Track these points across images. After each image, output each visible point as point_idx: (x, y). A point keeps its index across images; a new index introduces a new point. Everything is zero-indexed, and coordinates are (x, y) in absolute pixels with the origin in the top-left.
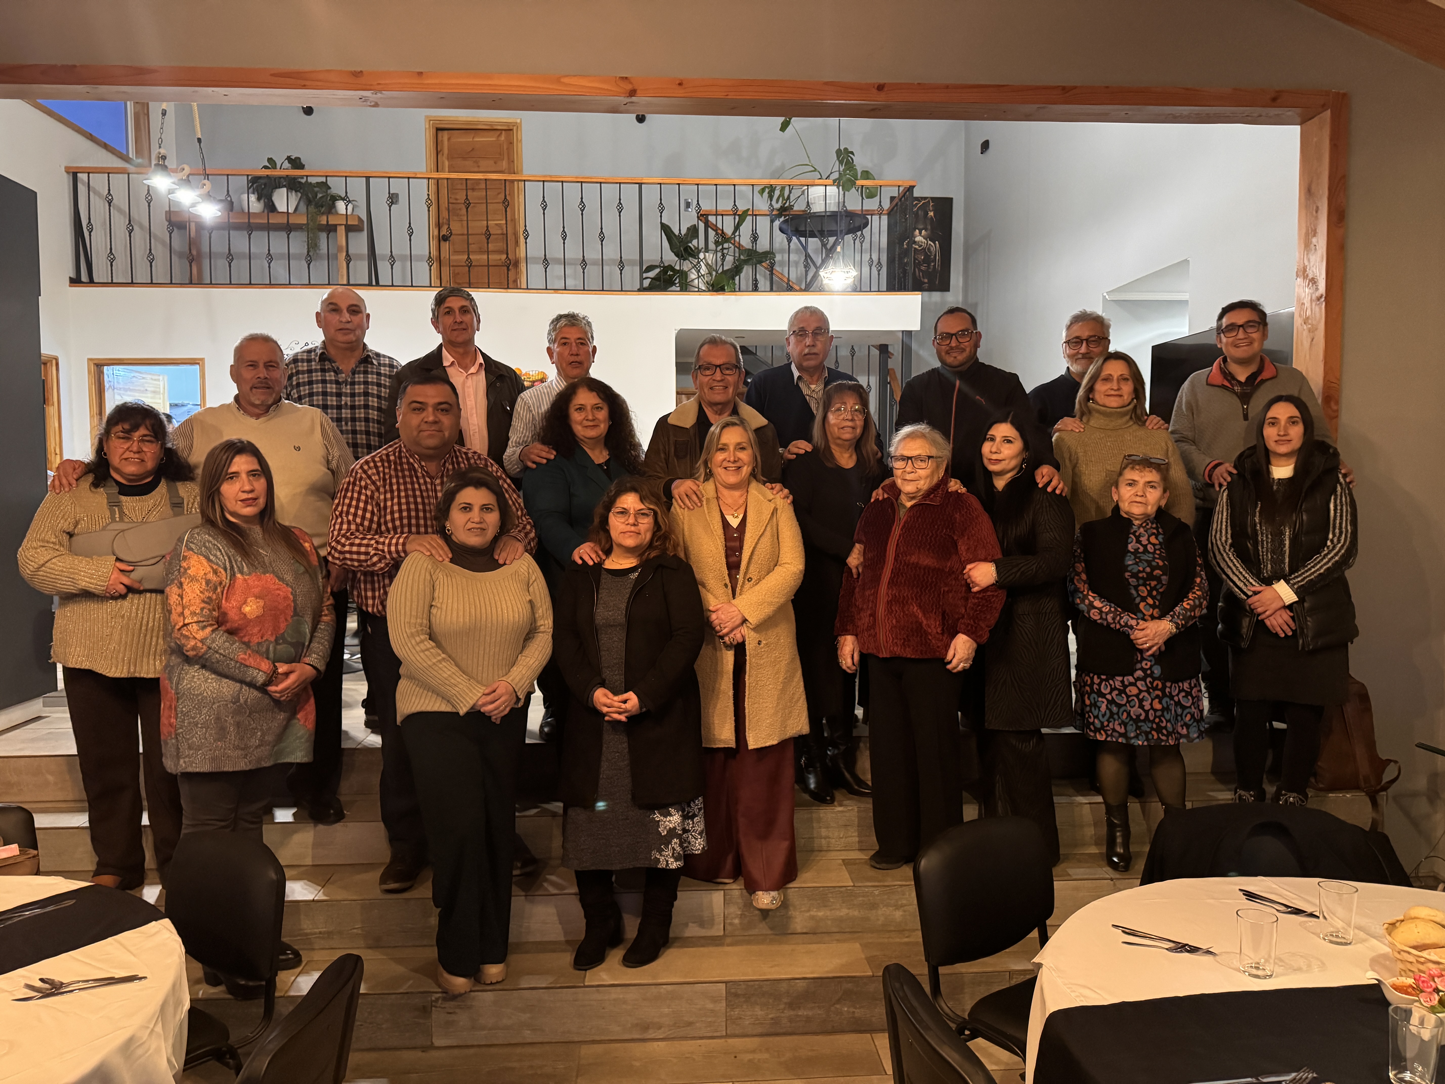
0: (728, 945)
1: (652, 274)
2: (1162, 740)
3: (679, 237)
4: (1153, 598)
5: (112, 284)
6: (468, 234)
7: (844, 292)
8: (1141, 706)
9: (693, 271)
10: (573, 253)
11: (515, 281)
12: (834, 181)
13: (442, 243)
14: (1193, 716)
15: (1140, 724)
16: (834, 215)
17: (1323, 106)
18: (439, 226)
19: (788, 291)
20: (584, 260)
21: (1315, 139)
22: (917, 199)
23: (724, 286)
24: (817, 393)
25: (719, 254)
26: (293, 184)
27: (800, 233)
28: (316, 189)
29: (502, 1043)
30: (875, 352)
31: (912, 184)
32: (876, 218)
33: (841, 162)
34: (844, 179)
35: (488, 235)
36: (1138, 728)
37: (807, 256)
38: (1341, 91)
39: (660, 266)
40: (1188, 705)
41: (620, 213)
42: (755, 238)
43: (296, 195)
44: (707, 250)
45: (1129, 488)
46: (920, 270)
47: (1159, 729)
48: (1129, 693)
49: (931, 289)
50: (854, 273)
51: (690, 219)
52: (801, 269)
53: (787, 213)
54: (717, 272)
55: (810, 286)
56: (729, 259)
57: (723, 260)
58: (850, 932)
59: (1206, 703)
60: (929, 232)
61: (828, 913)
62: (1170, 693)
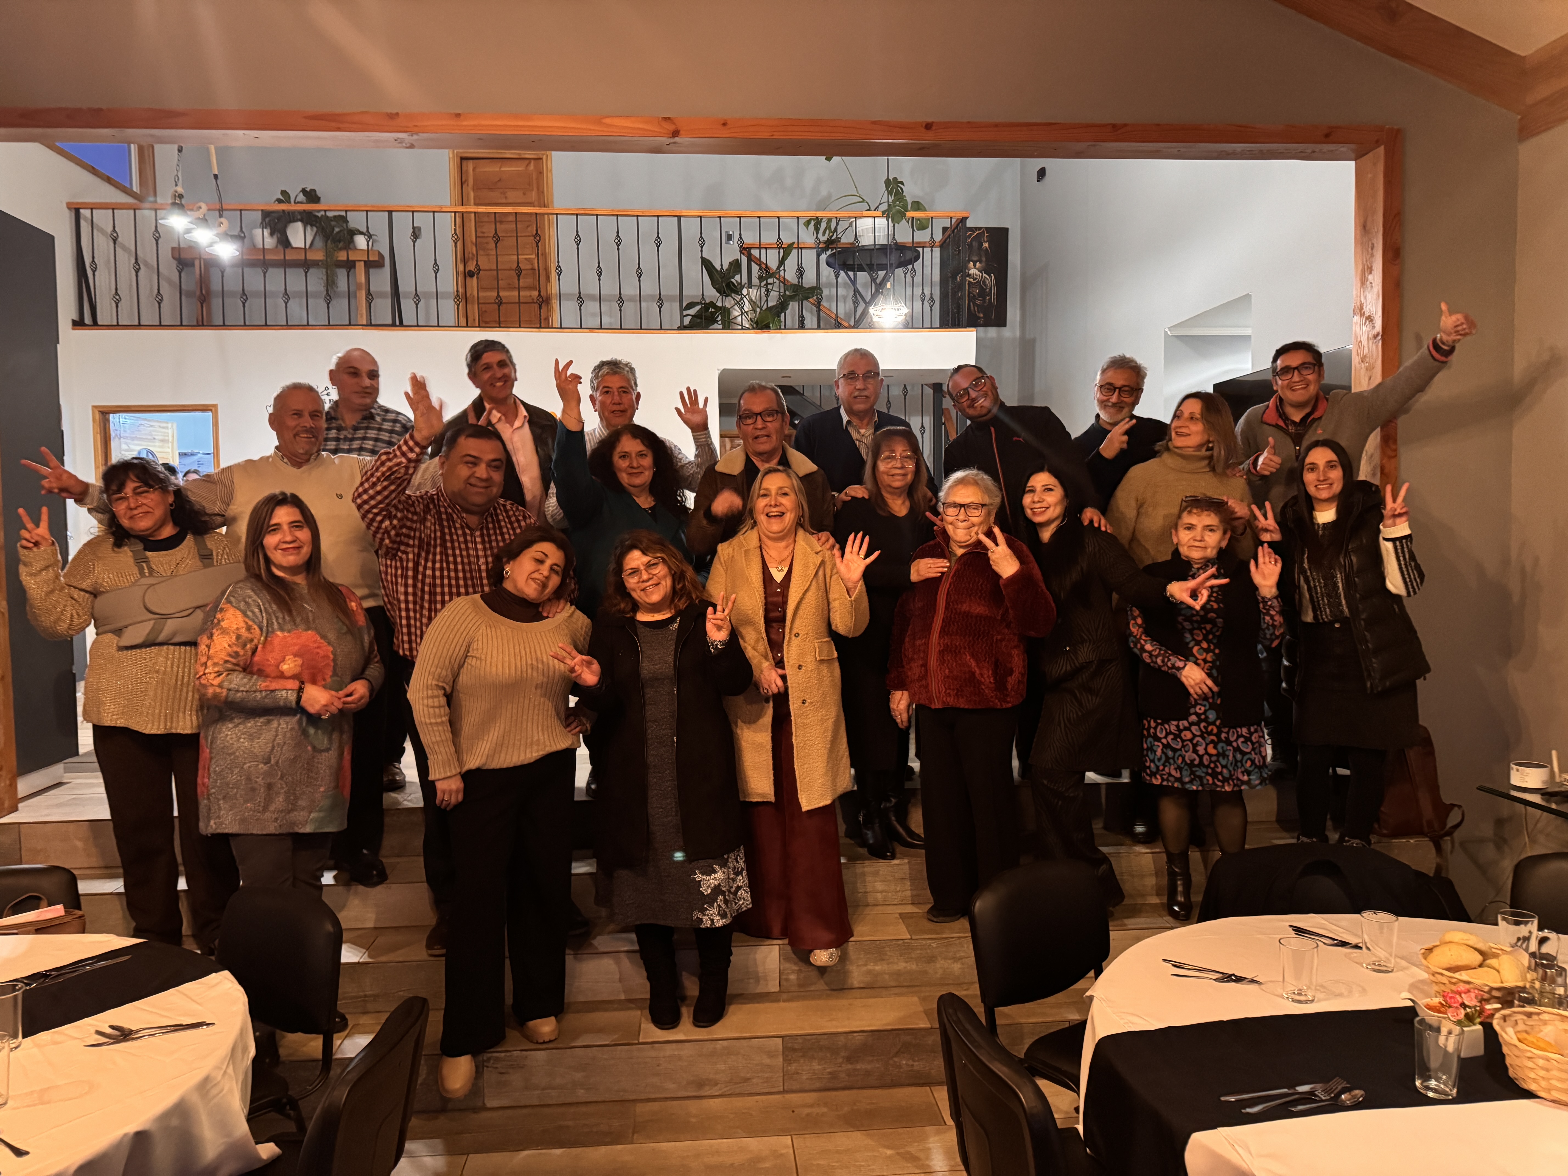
0: (784, 1001)
1: (693, 311)
2: (1218, 786)
3: (720, 273)
4: (1208, 642)
5: (118, 326)
6: (497, 270)
7: (895, 329)
8: (1195, 751)
9: (736, 307)
10: (609, 288)
11: (547, 319)
12: (883, 213)
13: (468, 279)
14: (1253, 762)
15: (1194, 769)
16: (883, 249)
17: (1377, 141)
18: (465, 261)
19: (836, 328)
20: (620, 297)
21: (1370, 176)
22: (971, 229)
23: (769, 323)
24: (867, 437)
25: (763, 290)
26: (308, 219)
27: (847, 267)
28: (333, 223)
29: (554, 1102)
30: (929, 391)
31: (965, 215)
32: (927, 250)
33: (890, 193)
34: (894, 210)
35: (519, 271)
36: (1192, 773)
37: (856, 291)
38: (1396, 127)
39: (700, 303)
40: (1248, 750)
41: (658, 247)
42: (801, 272)
43: (312, 230)
44: (750, 285)
45: (1187, 532)
46: (975, 304)
47: (1214, 775)
48: (1184, 738)
49: (987, 324)
50: (905, 310)
51: (732, 252)
52: (850, 304)
53: (835, 246)
54: (761, 309)
55: (859, 322)
56: (774, 295)
57: (767, 296)
58: (908, 986)
59: (1269, 751)
60: (983, 264)
61: (885, 967)
62: (1227, 738)
